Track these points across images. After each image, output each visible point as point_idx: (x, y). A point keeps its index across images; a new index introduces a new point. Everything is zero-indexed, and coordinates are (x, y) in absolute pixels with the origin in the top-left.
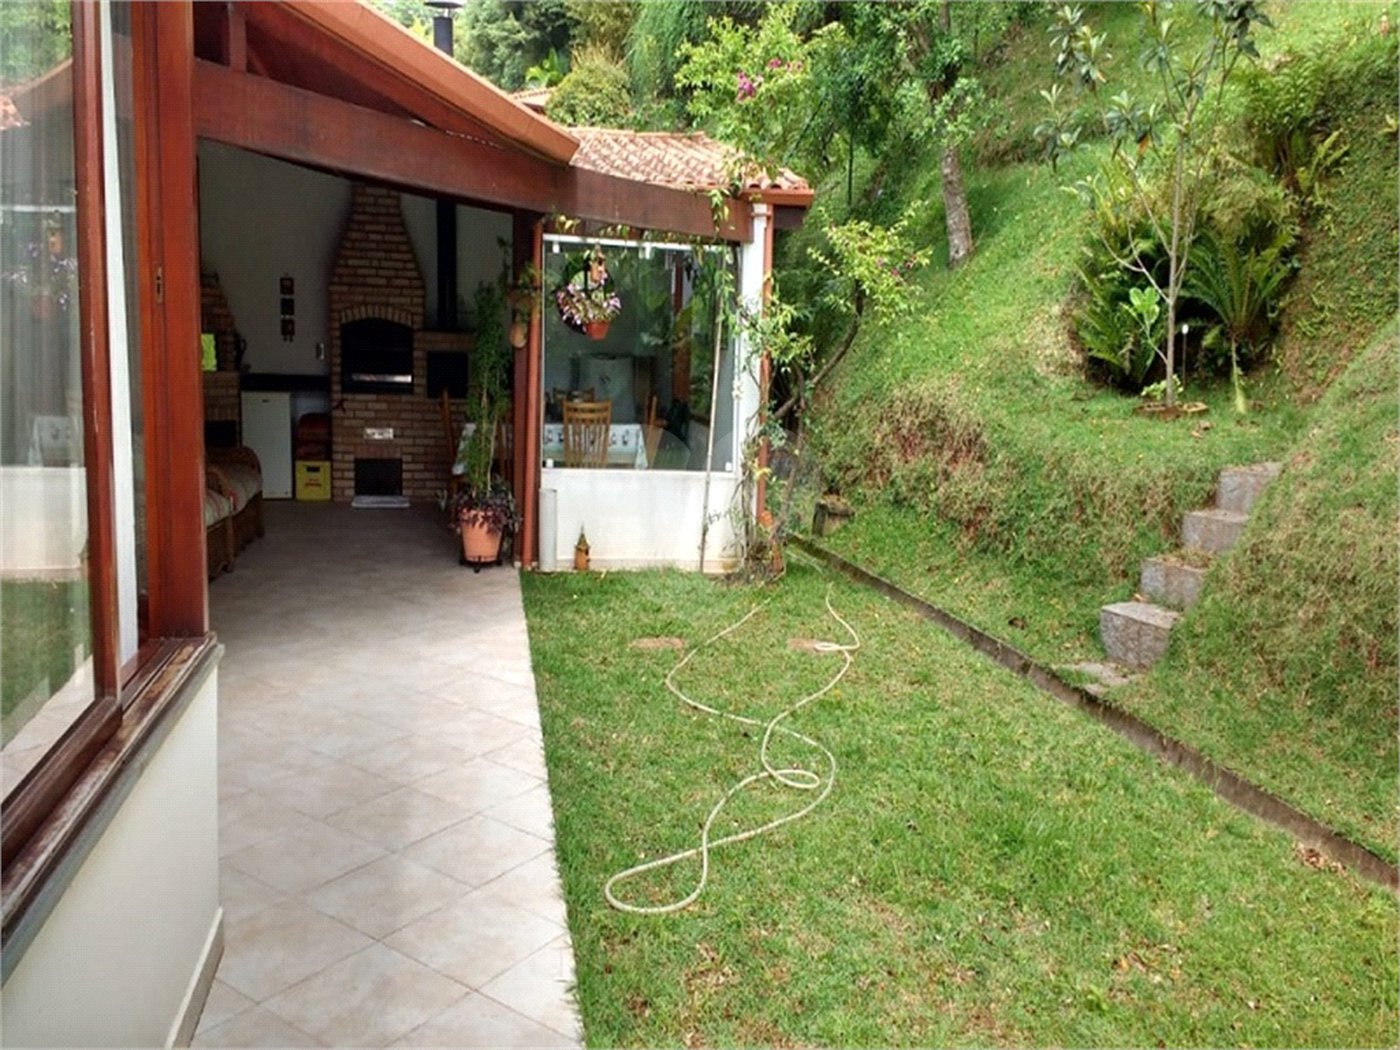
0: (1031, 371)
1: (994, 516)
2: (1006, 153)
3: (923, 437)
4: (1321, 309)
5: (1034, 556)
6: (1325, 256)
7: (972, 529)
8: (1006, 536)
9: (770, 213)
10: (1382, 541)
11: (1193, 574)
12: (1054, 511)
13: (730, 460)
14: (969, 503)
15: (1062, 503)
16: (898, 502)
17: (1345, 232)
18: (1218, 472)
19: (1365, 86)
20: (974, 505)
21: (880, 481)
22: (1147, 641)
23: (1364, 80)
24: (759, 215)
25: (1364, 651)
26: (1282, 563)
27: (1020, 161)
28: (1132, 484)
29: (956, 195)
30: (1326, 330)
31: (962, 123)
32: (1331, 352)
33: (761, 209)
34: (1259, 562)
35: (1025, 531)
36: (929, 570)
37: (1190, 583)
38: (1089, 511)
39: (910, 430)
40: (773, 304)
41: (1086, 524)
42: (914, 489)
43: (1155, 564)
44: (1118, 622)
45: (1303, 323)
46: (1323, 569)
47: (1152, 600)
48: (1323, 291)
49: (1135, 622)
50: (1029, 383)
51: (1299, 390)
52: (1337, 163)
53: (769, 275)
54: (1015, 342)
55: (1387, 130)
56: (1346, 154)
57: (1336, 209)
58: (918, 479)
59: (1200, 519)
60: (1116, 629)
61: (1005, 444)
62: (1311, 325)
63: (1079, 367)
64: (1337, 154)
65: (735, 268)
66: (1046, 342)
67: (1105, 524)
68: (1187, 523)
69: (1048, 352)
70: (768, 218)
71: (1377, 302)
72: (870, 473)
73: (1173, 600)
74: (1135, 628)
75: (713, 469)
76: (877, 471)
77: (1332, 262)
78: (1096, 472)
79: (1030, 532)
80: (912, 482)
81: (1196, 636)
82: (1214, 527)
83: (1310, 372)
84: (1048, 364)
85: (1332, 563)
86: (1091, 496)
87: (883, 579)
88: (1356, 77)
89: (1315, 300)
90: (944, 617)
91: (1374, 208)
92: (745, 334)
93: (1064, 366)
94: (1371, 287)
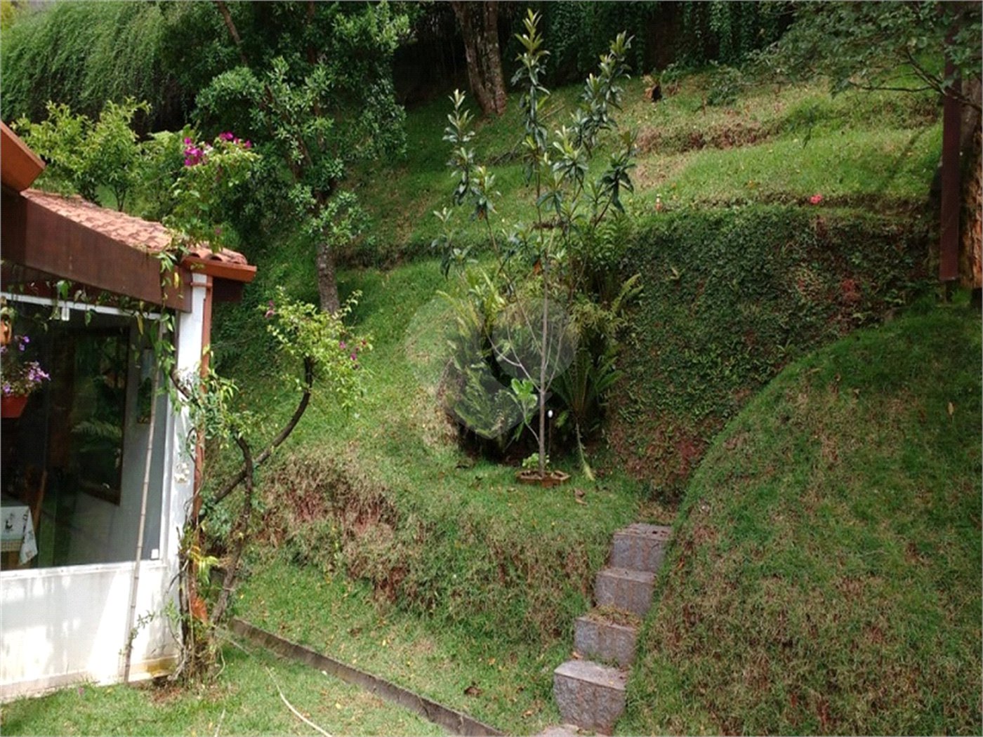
0: (420, 442)
1: (412, 576)
2: (351, 258)
3: (321, 498)
4: (636, 402)
5: (462, 616)
6: (635, 363)
7: (387, 589)
8: (428, 595)
9: (210, 285)
10: (808, 609)
11: (625, 633)
12: (477, 572)
13: (158, 547)
14: (383, 563)
15: (486, 566)
16: (298, 560)
17: (647, 347)
18: (612, 535)
19: (651, 245)
20: (390, 566)
21: (273, 538)
22: (603, 702)
23: (651, 241)
24: (199, 285)
25: (813, 707)
26: (716, 627)
27: (366, 266)
28: (554, 550)
29: (329, 286)
30: (643, 418)
31: (345, 228)
32: (647, 434)
33: (201, 279)
34: (693, 624)
35: (449, 592)
36: (353, 633)
37: (622, 641)
38: (512, 572)
39: (306, 491)
40: (212, 378)
41: (508, 585)
42: (316, 548)
43: (587, 623)
44: (573, 685)
45: (623, 412)
46: (759, 632)
47: (590, 657)
48: (635, 389)
49: (591, 684)
50: (420, 452)
51: (625, 462)
52: (636, 297)
53: (207, 348)
54: (402, 416)
55: (672, 277)
56: (642, 291)
57: (639, 330)
58: (320, 539)
59: (611, 580)
60: (571, 691)
61: (414, 508)
62: (629, 413)
63: (454, 438)
64: (635, 291)
65: (173, 338)
66: (428, 416)
67: (530, 586)
68: (600, 583)
69: (431, 425)
70: (208, 289)
71: (678, 400)
72: (261, 532)
73: (606, 656)
74: (590, 690)
75: (142, 558)
76: (272, 530)
77: (641, 368)
78: (516, 538)
79: (454, 594)
80: (313, 542)
81: (649, 695)
82: (625, 586)
83: (632, 448)
84: (432, 436)
85: (767, 627)
86: (513, 559)
87: (306, 647)
88: (645, 238)
89: (631, 394)
90: (389, 689)
91: (667, 332)
92: (186, 410)
93: (444, 436)
94: (671, 388)
